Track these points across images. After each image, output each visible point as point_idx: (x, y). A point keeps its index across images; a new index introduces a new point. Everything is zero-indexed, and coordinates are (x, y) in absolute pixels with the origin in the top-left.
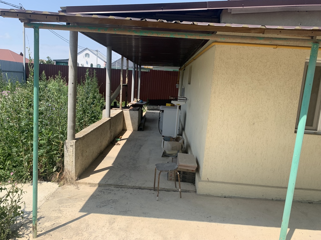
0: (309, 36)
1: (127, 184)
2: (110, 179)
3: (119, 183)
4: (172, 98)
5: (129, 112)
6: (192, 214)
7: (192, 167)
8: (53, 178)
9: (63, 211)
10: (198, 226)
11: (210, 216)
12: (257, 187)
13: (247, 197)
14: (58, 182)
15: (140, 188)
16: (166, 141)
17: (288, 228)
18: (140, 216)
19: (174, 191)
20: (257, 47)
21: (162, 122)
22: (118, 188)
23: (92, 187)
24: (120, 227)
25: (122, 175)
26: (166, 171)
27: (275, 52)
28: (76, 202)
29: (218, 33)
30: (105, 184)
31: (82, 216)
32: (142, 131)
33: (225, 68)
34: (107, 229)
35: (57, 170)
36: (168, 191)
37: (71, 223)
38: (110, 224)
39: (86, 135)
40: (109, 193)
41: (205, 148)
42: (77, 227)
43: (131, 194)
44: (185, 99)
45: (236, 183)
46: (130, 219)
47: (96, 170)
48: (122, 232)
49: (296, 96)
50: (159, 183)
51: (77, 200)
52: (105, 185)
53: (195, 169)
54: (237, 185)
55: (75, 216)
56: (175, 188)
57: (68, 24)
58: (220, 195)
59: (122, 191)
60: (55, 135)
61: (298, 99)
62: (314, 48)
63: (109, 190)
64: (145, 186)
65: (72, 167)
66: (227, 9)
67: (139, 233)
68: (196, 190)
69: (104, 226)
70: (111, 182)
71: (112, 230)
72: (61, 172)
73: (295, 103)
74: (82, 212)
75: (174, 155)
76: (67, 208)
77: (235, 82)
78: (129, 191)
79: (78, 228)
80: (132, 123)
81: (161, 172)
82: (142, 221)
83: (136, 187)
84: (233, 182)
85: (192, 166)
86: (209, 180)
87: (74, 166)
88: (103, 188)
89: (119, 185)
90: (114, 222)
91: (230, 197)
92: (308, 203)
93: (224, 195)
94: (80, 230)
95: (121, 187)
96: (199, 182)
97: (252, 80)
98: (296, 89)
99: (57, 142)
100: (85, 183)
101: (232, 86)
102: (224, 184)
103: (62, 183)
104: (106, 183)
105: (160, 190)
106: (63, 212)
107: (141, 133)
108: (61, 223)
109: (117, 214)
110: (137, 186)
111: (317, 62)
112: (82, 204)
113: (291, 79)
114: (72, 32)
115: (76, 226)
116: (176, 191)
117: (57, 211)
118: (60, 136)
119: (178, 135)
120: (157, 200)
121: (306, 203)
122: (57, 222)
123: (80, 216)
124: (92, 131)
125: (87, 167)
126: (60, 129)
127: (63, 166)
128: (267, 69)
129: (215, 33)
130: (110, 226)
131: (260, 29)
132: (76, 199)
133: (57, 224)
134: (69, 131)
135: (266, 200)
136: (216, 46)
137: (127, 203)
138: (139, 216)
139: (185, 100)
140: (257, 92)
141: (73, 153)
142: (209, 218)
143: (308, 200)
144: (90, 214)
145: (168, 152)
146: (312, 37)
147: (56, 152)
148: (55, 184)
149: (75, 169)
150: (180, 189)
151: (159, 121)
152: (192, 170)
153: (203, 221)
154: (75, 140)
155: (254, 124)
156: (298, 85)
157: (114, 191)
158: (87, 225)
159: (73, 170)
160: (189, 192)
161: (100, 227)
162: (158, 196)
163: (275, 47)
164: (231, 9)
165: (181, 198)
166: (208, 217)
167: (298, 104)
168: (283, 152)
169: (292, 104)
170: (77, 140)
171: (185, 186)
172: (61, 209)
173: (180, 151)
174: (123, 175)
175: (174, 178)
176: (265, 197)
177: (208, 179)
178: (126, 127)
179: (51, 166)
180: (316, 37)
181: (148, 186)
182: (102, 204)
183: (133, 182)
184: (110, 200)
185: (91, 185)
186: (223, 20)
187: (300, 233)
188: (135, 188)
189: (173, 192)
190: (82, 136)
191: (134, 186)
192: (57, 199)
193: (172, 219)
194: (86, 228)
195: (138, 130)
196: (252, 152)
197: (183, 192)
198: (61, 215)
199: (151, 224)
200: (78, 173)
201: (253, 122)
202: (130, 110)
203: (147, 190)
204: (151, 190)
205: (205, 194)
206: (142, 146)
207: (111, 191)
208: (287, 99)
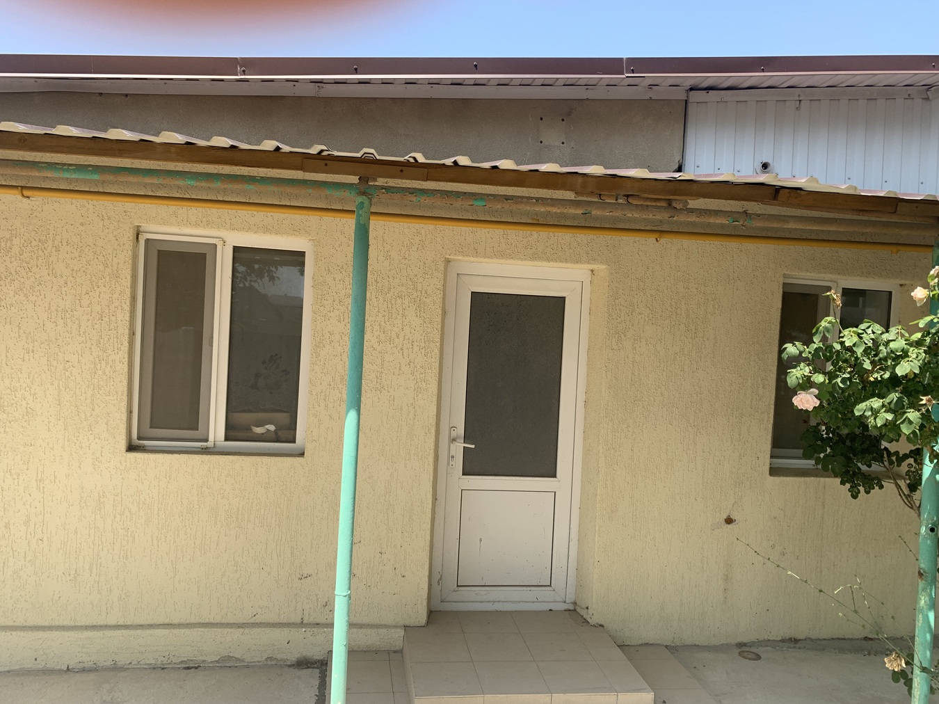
27: (34, 208)
49: (115, 339)
61: (122, 348)
73: (118, 361)
92: (185, 668)
98: (113, 318)
113: (96, 288)
121: (179, 668)
128: (13, 259)
135: (48, 672)
143: (186, 659)
156: (120, 308)
167: (126, 363)
168: (98, 512)
169: (107, 363)
176: (43, 664)
208: (90, 348)
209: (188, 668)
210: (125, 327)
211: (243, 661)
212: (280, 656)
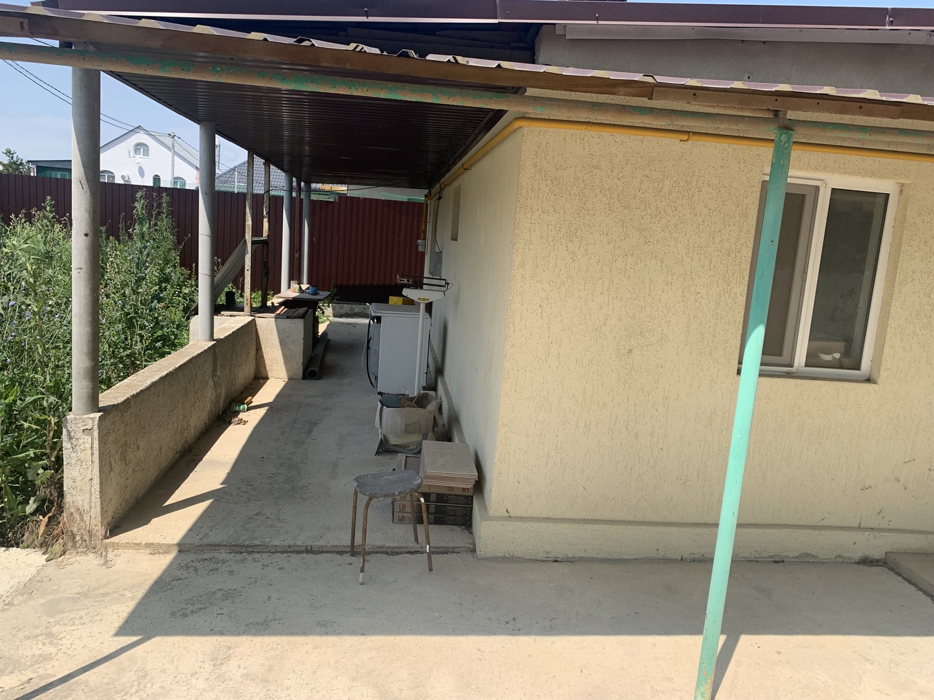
0: (768, 110)
1: (268, 540)
2: (216, 527)
3: (243, 538)
4: (406, 280)
5: (274, 323)
6: (462, 616)
7: (462, 480)
8: (27, 534)
9: (60, 637)
10: (479, 650)
11: (514, 619)
12: (642, 527)
13: (616, 556)
14: (45, 545)
15: (309, 549)
16: (387, 407)
17: (722, 633)
18: (310, 634)
19: (411, 553)
20: (636, 137)
21: (377, 352)
22: (241, 553)
23: (157, 555)
24: (246, 671)
25: (254, 515)
26: (386, 496)
28: (106, 606)
29: (530, 92)
30: (201, 545)
31: (123, 648)
32: (317, 379)
33: (550, 194)
34: (206, 679)
35: (38, 511)
36: (393, 552)
37: (87, 673)
38: (214, 665)
39: (133, 396)
40: (212, 570)
41: (500, 423)
42: (108, 683)
43: (280, 569)
44: (443, 283)
45: (585, 520)
46: (278, 644)
47: (169, 502)
48: (254, 685)
49: (739, 274)
50: (365, 531)
51: (109, 598)
52: (201, 548)
53: (470, 486)
54: (587, 523)
55: (100, 650)
56: (415, 545)
57: (66, 45)
58: (541, 556)
59: (254, 563)
60: (29, 399)
61: (744, 282)
62: (782, 144)
63: (214, 560)
64: (323, 544)
65: (90, 498)
66: (555, 24)
67: (307, 684)
68: (475, 544)
69: (196, 673)
70: (217, 537)
71: (223, 682)
72: (54, 516)
73: (738, 294)
74: (124, 635)
75: (411, 448)
76: (73, 628)
77: (578, 234)
78: (274, 562)
79: (112, 687)
80: (284, 355)
81: (371, 499)
82: (314, 648)
83: (296, 549)
84: (578, 516)
85: (464, 476)
86: (511, 515)
87: (96, 494)
88: (193, 557)
89: (243, 546)
90: (228, 658)
91: (570, 561)
92: (774, 561)
93: (553, 555)
94: (117, 693)
95: (251, 549)
96: (484, 523)
97: (625, 229)
98: (738, 254)
99: (38, 422)
100: (136, 544)
101: (570, 245)
102: (551, 525)
103: (57, 547)
104: (204, 540)
105: (369, 553)
106: (61, 639)
107: (315, 386)
108: (54, 676)
109: (239, 634)
110: (300, 546)
111: (789, 180)
112: (124, 609)
113: (727, 227)
114: (79, 73)
115: (106, 680)
116: (417, 552)
117: (40, 638)
118: (47, 400)
119: (424, 388)
120: (361, 581)
121: (768, 562)
122: (41, 672)
123: (119, 648)
124: (154, 384)
125: (140, 496)
126: (48, 379)
127: (61, 494)
128: (663, 199)
129: (521, 90)
130: (216, 671)
131: (642, 85)
132: (105, 595)
133: (41, 678)
134: (79, 387)
135: (666, 561)
136: (526, 130)
137: (270, 597)
138: (305, 634)
139: (444, 286)
140: (639, 262)
141: (92, 454)
142: (512, 625)
143: (773, 554)
144: (149, 639)
145: (393, 440)
146: (776, 113)
147: (34, 453)
148: (34, 554)
149: (99, 503)
150: (428, 546)
151: (368, 348)
152: (464, 490)
153: (494, 633)
154: (99, 411)
155: (630, 351)
156: (745, 245)
157: (227, 564)
158: (140, 674)
159: (93, 506)
160: (454, 552)
161: (183, 676)
162: (362, 570)
163: (685, 137)
164: (565, 26)
165: (430, 571)
166: (507, 622)
167: (745, 295)
168: (709, 427)
169: (730, 295)
170: (106, 410)
171: (442, 535)
172: (55, 629)
173: (430, 435)
174: (257, 514)
175: (410, 515)
176: (663, 554)
177: (507, 511)
178: (265, 368)
179: (20, 499)
180: (785, 114)
181: (335, 543)
182: (188, 605)
183: (286, 533)
184: (214, 593)
185: (155, 549)
186: (542, 54)
187: (752, 645)
188: (292, 552)
189: (408, 555)
190: (121, 400)
191: (290, 547)
192: (41, 601)
193: (404, 634)
194: (139, 684)
195: (304, 377)
196: (627, 429)
197: (437, 553)
198: (53, 650)
199: (343, 656)
200: (110, 514)
201: (628, 348)
202: (277, 317)
203: (329, 554)
204: (341, 553)
205: (500, 555)
206: (315, 424)
207: (220, 565)
208: (718, 282)
209: (776, 562)
210: (748, 263)
211: (817, 557)
212: (847, 555)
